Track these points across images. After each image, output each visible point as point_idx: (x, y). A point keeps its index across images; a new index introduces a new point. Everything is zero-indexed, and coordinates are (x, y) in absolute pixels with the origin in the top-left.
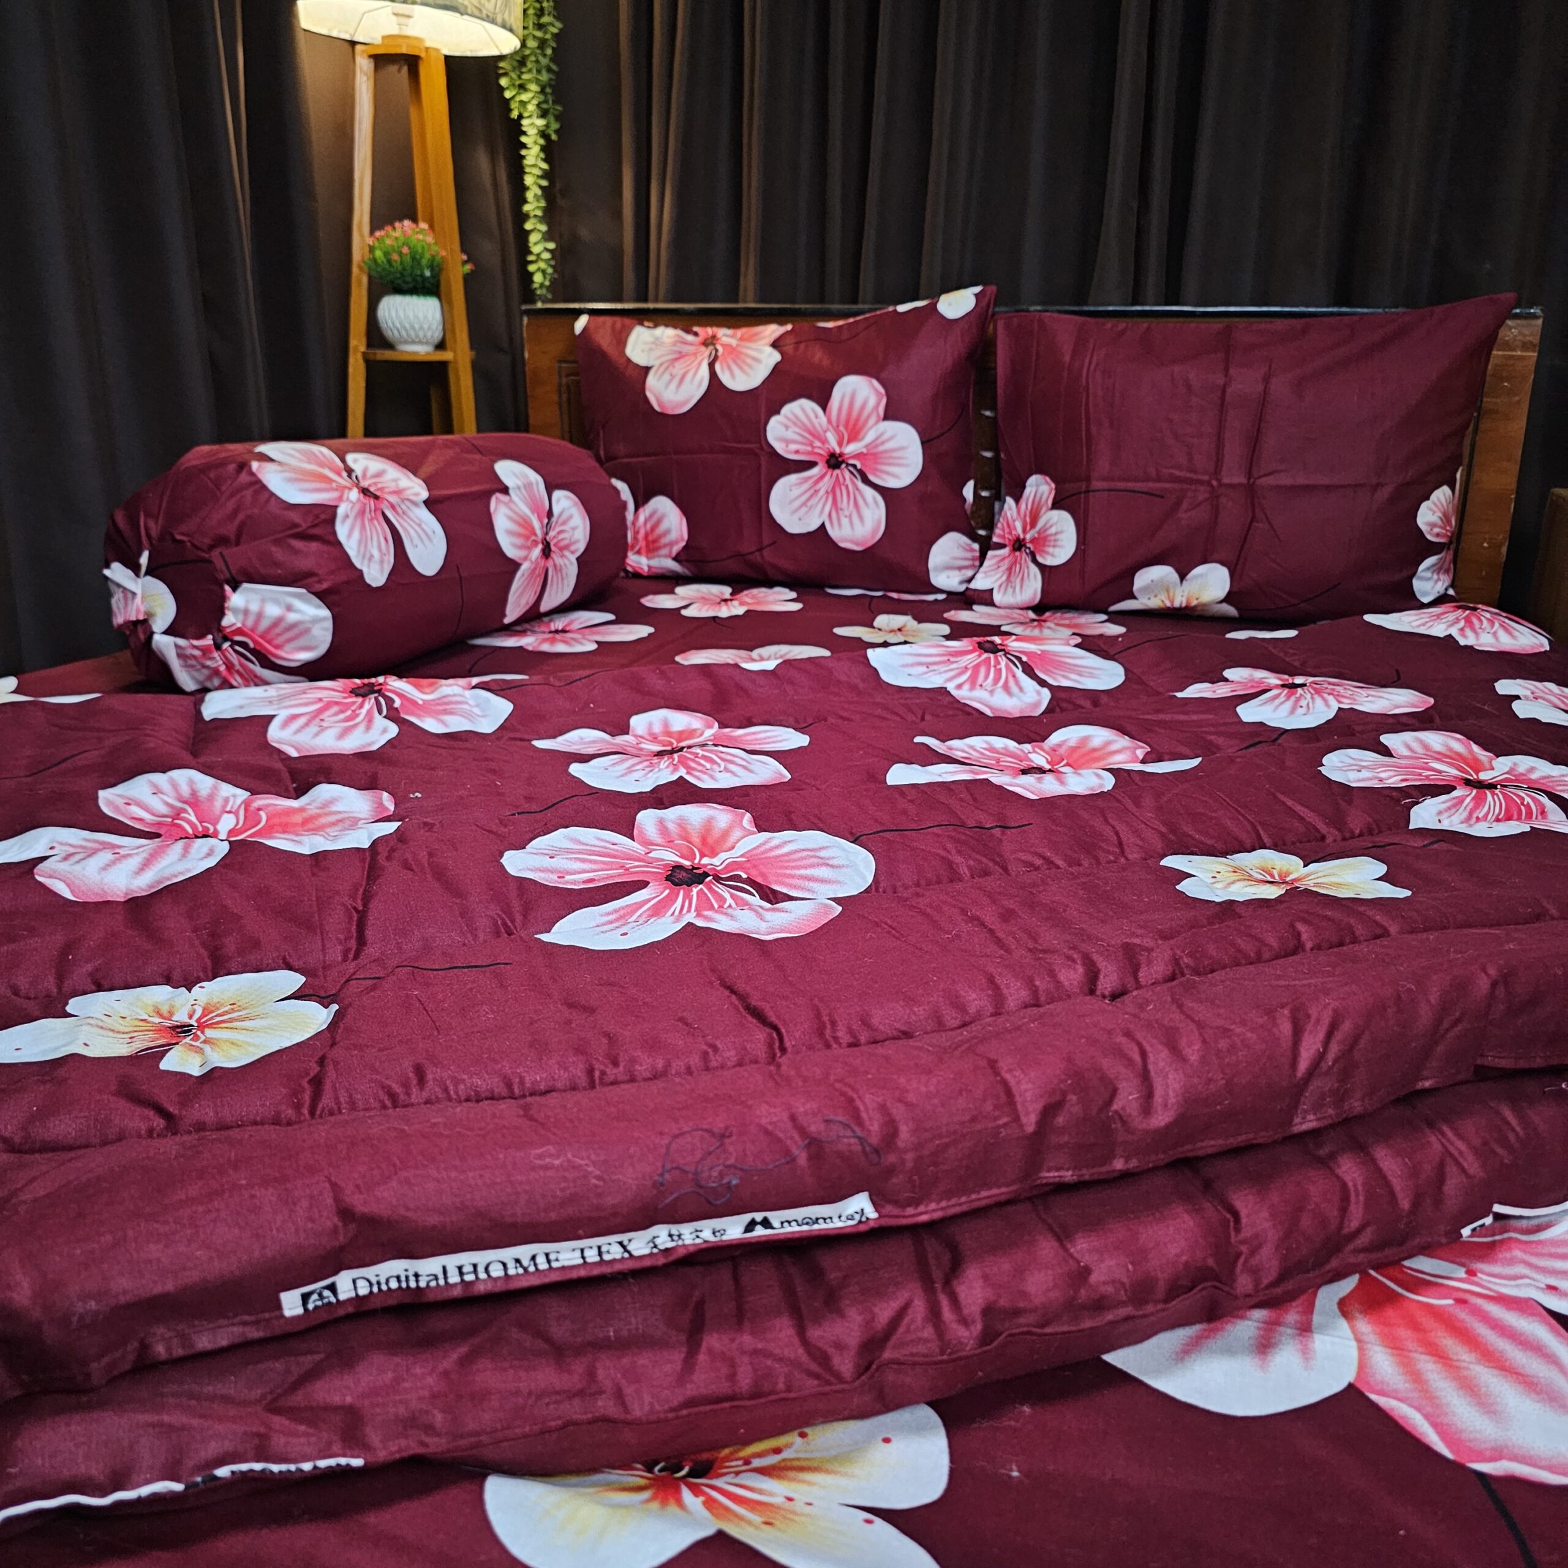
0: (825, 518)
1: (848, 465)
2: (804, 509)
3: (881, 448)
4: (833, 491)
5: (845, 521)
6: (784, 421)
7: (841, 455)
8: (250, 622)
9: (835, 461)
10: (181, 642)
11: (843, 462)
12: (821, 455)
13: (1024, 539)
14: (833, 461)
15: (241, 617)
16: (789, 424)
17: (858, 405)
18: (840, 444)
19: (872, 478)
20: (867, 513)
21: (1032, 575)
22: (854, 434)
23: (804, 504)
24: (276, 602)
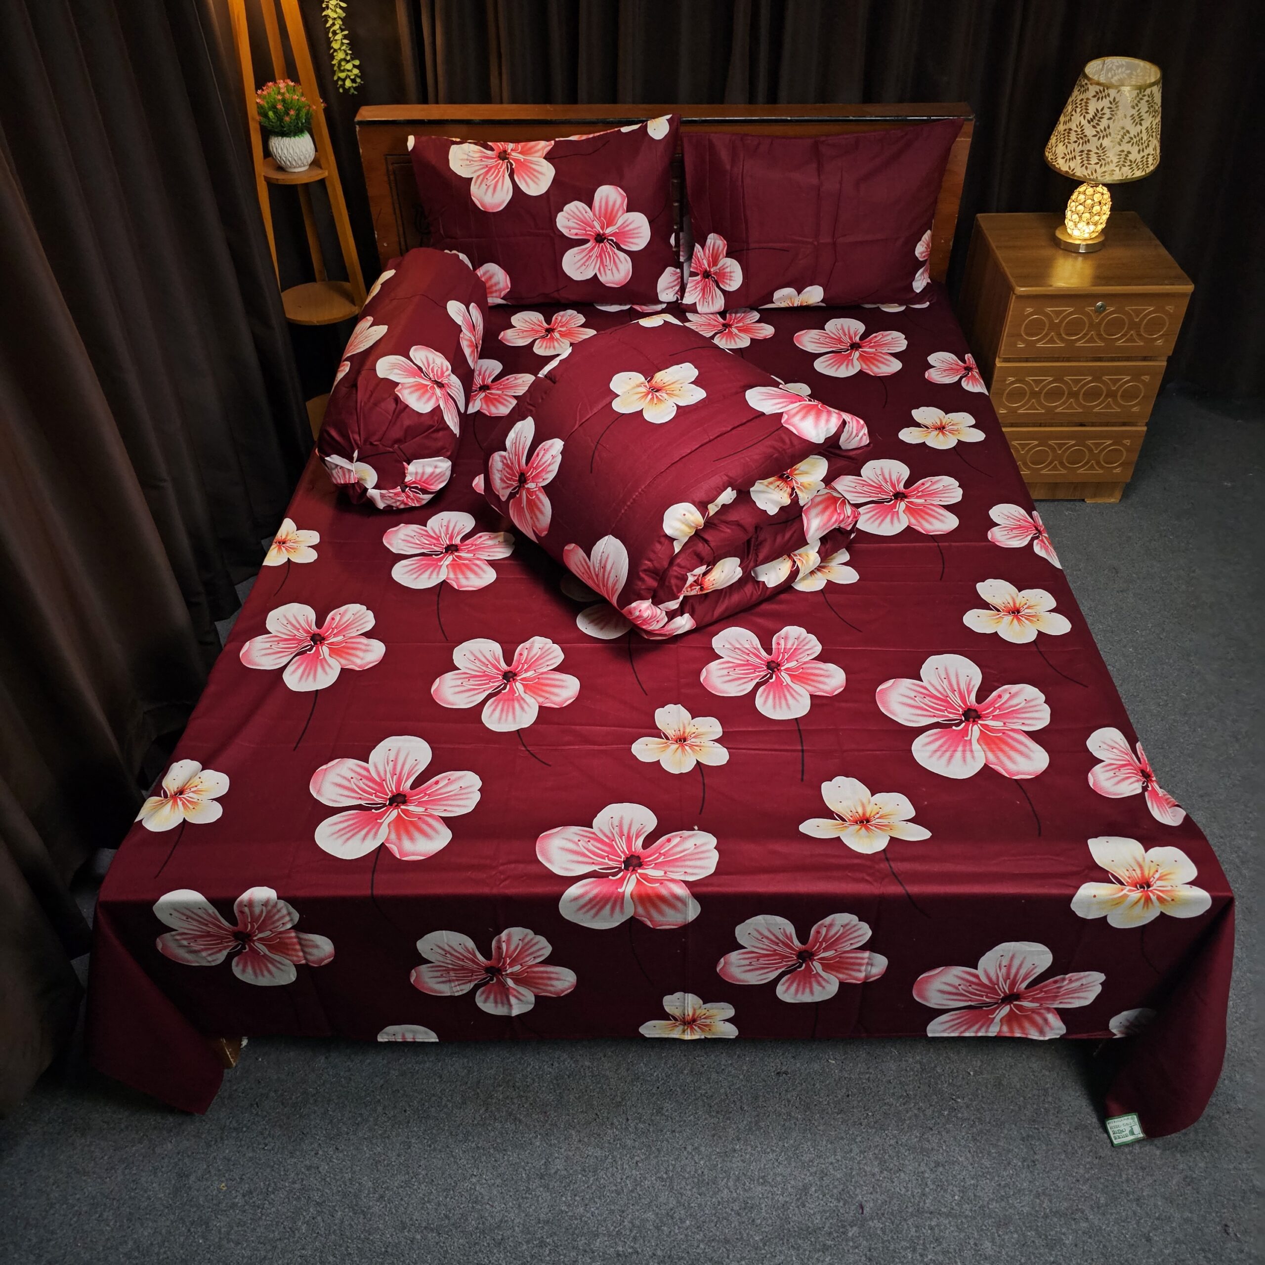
0: (596, 271)
1: (608, 240)
2: (584, 267)
3: (627, 229)
4: (600, 255)
5: (609, 272)
6: (567, 215)
7: (604, 234)
8: (419, 478)
9: (600, 238)
10: (383, 491)
11: (605, 238)
12: (591, 235)
13: (710, 271)
14: (599, 238)
15: (414, 476)
16: (570, 217)
17: (611, 204)
18: (602, 228)
19: (623, 246)
20: (621, 266)
21: (718, 296)
22: (610, 222)
23: (584, 264)
24: (430, 465)
